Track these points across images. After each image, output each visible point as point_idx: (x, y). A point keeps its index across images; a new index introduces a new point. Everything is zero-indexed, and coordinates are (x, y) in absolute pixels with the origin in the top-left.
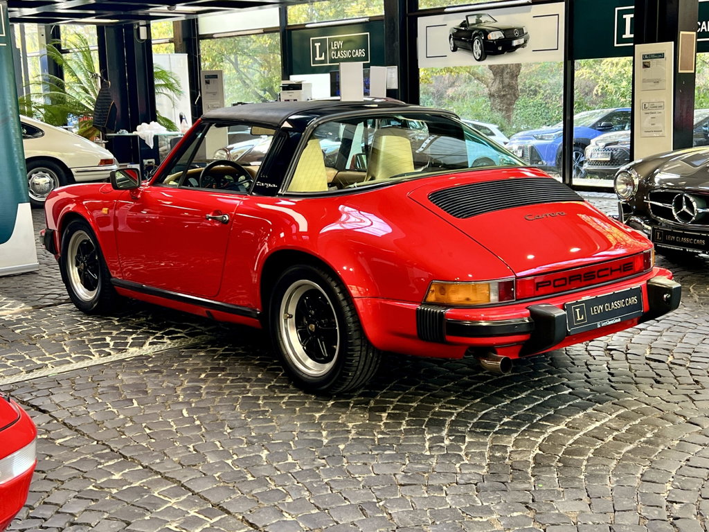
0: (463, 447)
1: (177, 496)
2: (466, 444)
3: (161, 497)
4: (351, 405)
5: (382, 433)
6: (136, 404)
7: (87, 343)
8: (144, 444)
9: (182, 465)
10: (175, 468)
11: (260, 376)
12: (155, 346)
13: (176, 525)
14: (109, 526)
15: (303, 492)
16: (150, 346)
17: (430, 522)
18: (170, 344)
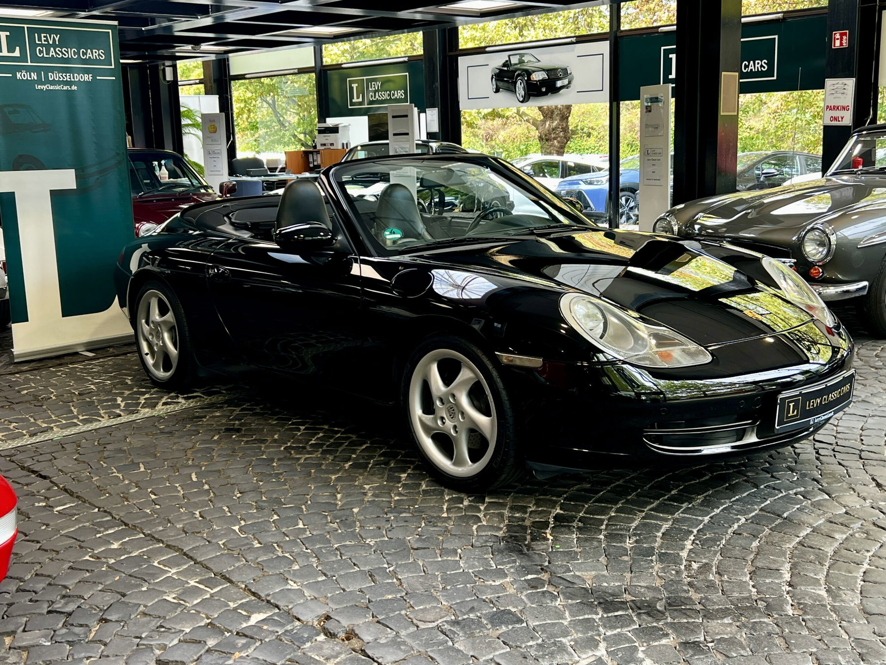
0: (482, 508)
1: (178, 565)
2: (485, 505)
3: (161, 566)
4: (370, 465)
5: (399, 494)
6: (142, 469)
7: (96, 404)
8: (148, 511)
9: (186, 533)
10: (178, 535)
11: (276, 437)
12: (168, 406)
13: (174, 596)
14: (103, 598)
15: (310, 559)
16: (164, 407)
17: (441, 587)
18: (185, 404)
